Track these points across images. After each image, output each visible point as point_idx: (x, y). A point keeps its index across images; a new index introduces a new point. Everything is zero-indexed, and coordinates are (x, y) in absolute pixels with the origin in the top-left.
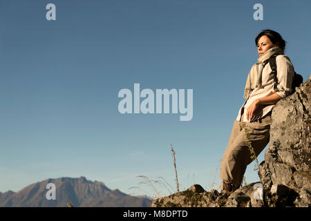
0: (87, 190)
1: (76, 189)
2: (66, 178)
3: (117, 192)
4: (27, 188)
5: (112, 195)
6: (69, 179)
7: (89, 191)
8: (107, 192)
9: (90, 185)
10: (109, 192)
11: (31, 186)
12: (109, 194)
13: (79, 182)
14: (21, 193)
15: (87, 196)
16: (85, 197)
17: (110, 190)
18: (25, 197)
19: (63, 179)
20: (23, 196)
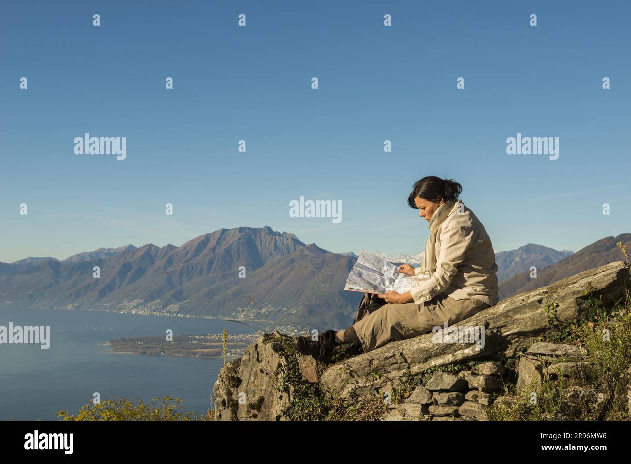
0: (273, 245)
1: (258, 243)
2: (246, 228)
3: (314, 247)
4: (193, 241)
5: (306, 252)
6: (249, 229)
7: (276, 247)
8: (301, 247)
9: (277, 237)
10: (302, 247)
11: (198, 238)
12: (302, 250)
13: (263, 233)
14: (185, 247)
15: (273, 252)
16: (271, 254)
17: (304, 245)
18: (190, 253)
19: (241, 230)
20: (188, 253)
